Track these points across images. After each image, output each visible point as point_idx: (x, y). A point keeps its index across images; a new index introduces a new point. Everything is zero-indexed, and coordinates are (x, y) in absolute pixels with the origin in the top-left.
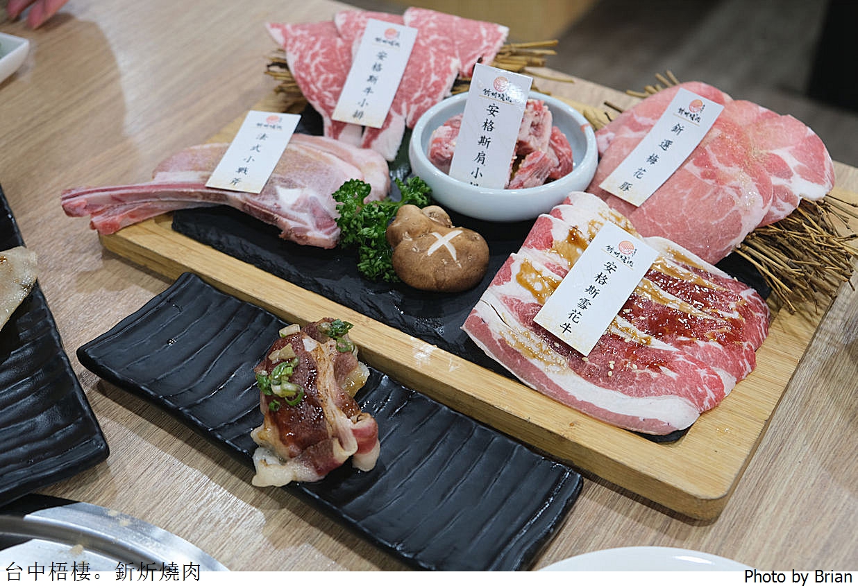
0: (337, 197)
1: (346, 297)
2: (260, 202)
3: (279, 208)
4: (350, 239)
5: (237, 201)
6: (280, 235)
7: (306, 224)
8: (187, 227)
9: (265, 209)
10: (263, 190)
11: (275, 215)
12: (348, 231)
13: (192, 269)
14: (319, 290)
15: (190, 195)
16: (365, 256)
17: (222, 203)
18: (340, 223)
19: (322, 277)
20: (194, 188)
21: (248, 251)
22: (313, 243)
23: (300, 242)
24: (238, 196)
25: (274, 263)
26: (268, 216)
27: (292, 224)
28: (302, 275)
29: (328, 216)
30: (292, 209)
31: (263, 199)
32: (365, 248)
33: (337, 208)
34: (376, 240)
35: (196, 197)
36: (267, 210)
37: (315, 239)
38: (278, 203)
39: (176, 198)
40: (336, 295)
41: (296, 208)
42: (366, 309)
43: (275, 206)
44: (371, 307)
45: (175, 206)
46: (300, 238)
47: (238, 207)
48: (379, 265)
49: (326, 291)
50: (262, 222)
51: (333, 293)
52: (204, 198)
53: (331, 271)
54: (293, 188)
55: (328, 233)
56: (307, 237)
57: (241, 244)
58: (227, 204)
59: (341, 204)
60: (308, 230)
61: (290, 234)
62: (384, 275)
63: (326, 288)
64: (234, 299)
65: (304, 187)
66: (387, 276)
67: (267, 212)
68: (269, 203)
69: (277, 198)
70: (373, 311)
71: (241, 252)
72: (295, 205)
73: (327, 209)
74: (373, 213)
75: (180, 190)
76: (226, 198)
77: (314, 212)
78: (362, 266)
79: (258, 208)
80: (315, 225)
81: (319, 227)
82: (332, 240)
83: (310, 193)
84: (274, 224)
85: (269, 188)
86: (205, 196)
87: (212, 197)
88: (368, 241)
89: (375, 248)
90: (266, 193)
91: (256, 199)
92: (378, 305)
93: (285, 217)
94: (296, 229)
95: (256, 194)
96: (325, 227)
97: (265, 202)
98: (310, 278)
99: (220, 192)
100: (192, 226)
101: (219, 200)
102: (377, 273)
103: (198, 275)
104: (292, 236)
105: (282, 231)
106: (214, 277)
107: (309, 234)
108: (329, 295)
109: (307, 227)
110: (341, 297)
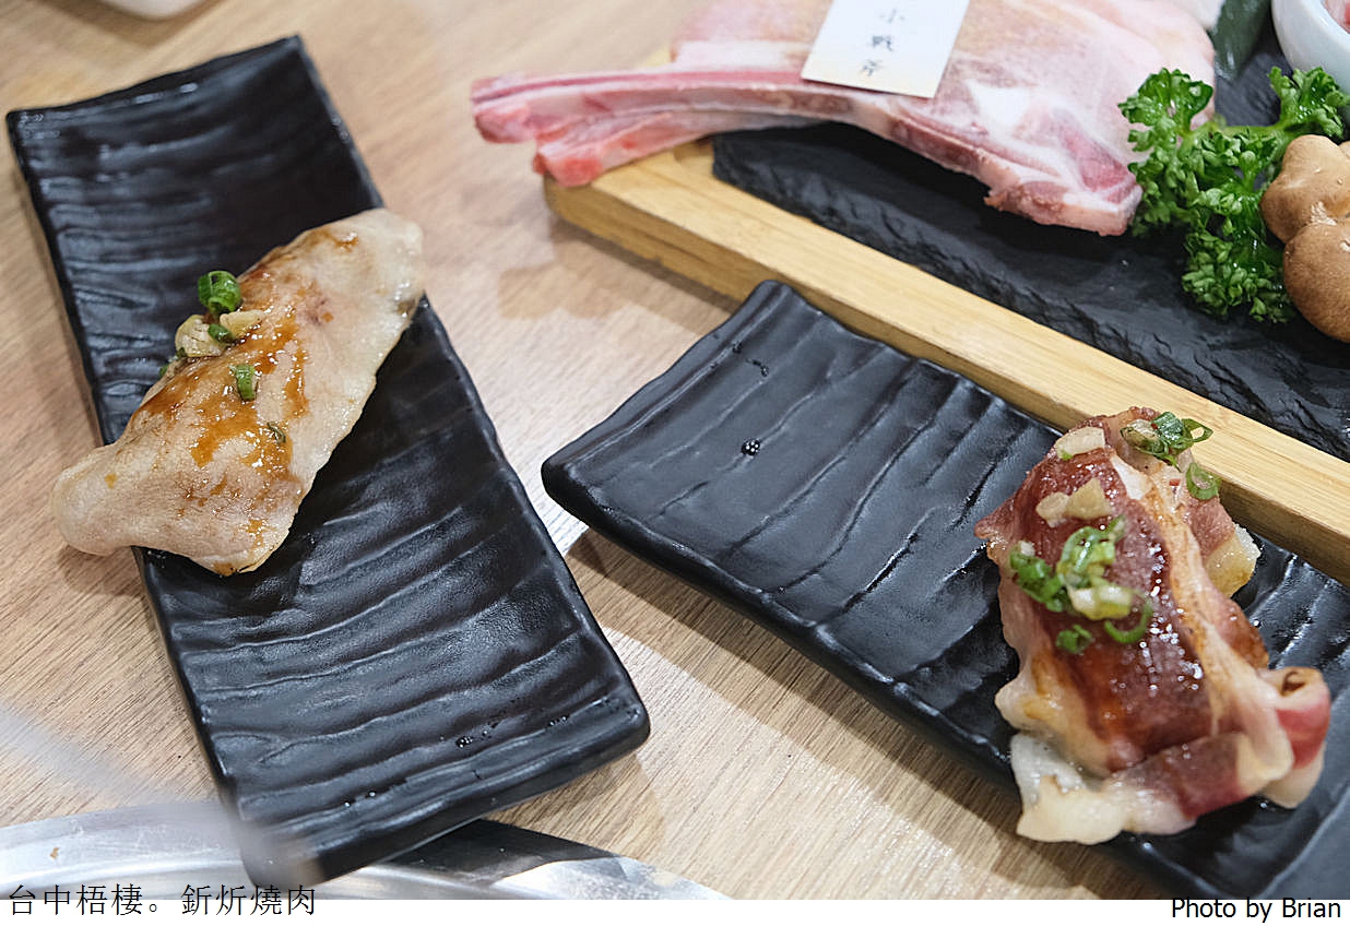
0: (1132, 112)
1: (1159, 353)
2: (937, 117)
3: (984, 133)
4: (1162, 213)
5: (879, 113)
6: (986, 199)
7: (1056, 175)
8: (751, 172)
9: (951, 135)
10: (939, 90)
11: (979, 151)
12: (1158, 194)
13: (782, 275)
14: (1088, 333)
15: (762, 97)
16: (1204, 256)
17: (837, 118)
18: (1143, 174)
19: (1097, 303)
20: (776, 82)
21: (903, 235)
22: (1072, 220)
23: (1043, 218)
24: (880, 103)
25: (970, 264)
26: (955, 152)
27: (1022, 175)
28: (1042, 296)
29: (1107, 157)
30: (1017, 137)
31: (943, 111)
32: (1208, 239)
33: (1132, 138)
34: (1235, 218)
35: (776, 102)
36: (957, 138)
37: (1082, 212)
38: (980, 122)
39: (730, 103)
40: (1133, 348)
41: (1025, 134)
42: (1213, 385)
43: (974, 129)
44: (1222, 381)
45: (721, 124)
46: (1047, 207)
47: (878, 128)
48: (1244, 279)
49: (1108, 337)
50: (939, 166)
51: (1125, 342)
52: (794, 106)
53: (1112, 288)
54: (1009, 86)
55: (1117, 199)
56: (1062, 206)
57: (884, 217)
58: (848, 119)
59: (1142, 129)
60: (1064, 190)
61: (1020, 198)
62: (1252, 304)
63: (1108, 332)
64: (889, 350)
65: (1033, 85)
66: (1260, 307)
67: (958, 142)
68: (955, 123)
69: (975, 111)
70: (1229, 391)
71: (887, 237)
72: (1022, 127)
73: (1101, 139)
74: (1229, 153)
75: (741, 85)
76: (849, 106)
77: (1070, 144)
78: (1199, 280)
79: (933, 132)
80: (1079, 177)
81: (1088, 182)
82: (1123, 216)
83: (1053, 99)
84: (969, 172)
85: (952, 87)
86: (799, 100)
87: (815, 104)
88: (1215, 221)
89: (1230, 238)
90: (948, 98)
91: (924, 111)
92: (1244, 379)
93: (1004, 155)
94: (1034, 186)
95: (924, 100)
96: (1106, 183)
97: (947, 120)
98: (1064, 305)
99: (838, 93)
100: (762, 169)
101: (831, 110)
102: (1236, 299)
103: (797, 290)
104: (1026, 204)
105: (988, 188)
106: (837, 294)
107: (1068, 199)
108: (1114, 346)
109: (1058, 182)
110: (1146, 355)
